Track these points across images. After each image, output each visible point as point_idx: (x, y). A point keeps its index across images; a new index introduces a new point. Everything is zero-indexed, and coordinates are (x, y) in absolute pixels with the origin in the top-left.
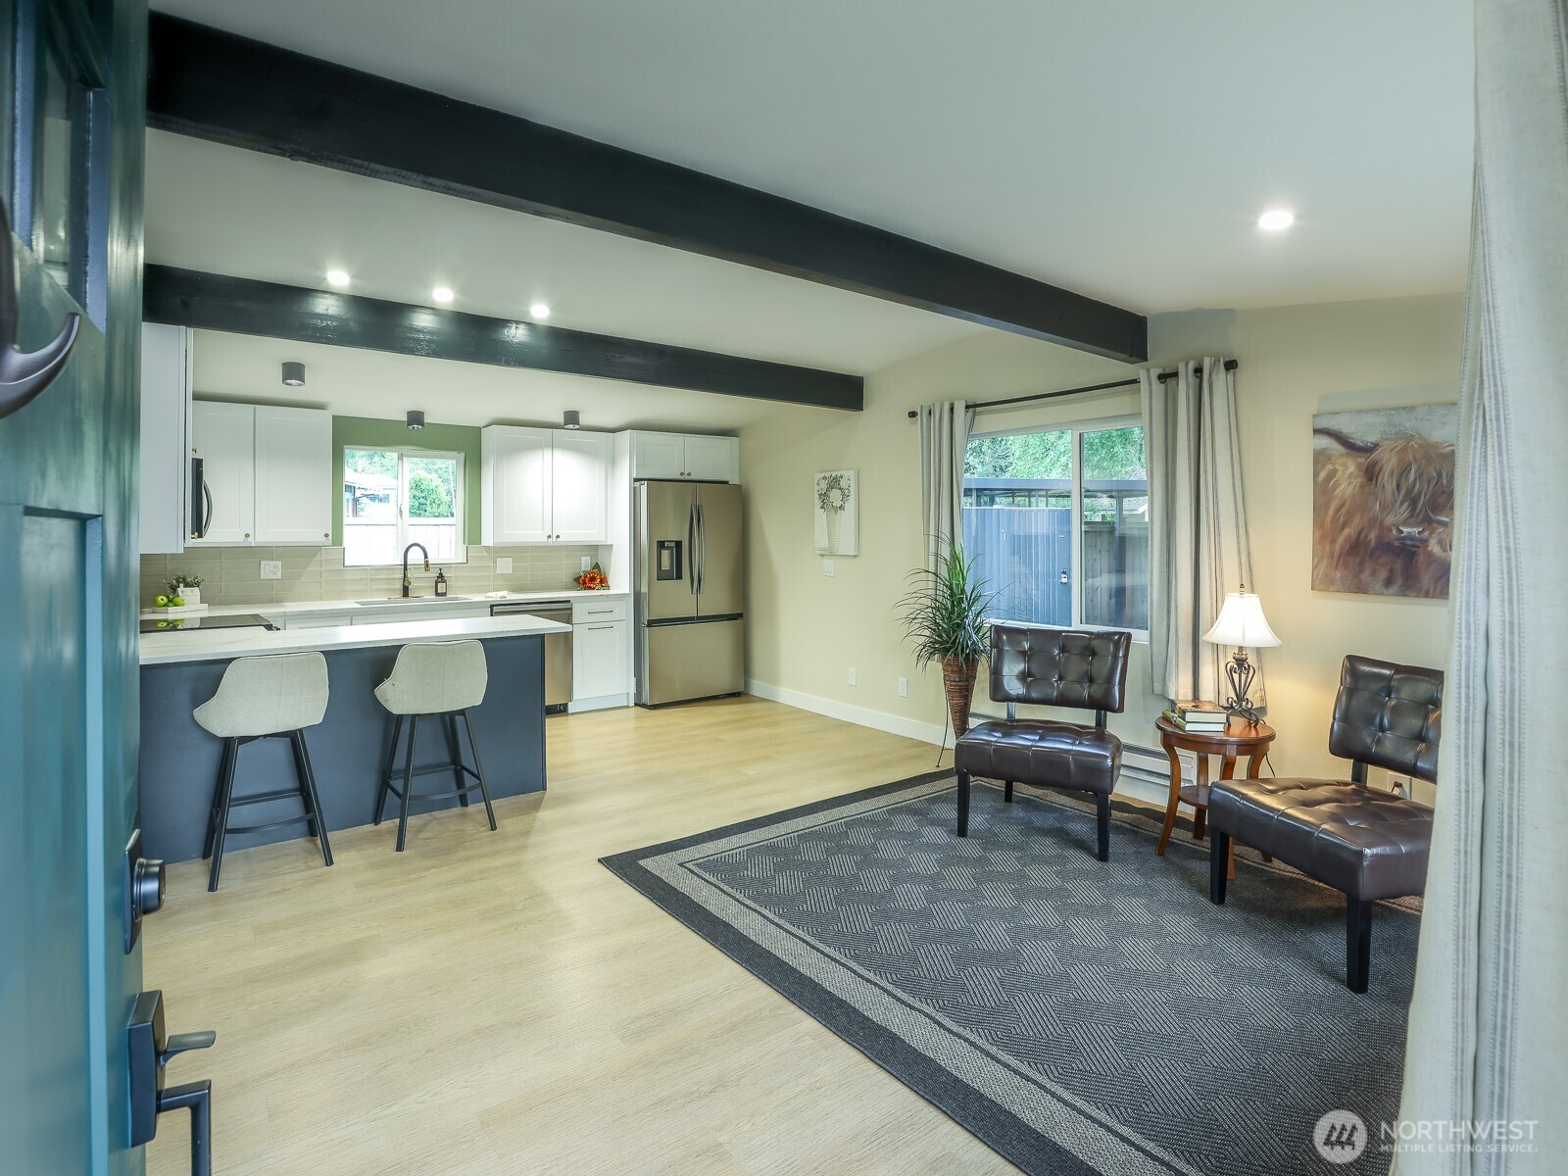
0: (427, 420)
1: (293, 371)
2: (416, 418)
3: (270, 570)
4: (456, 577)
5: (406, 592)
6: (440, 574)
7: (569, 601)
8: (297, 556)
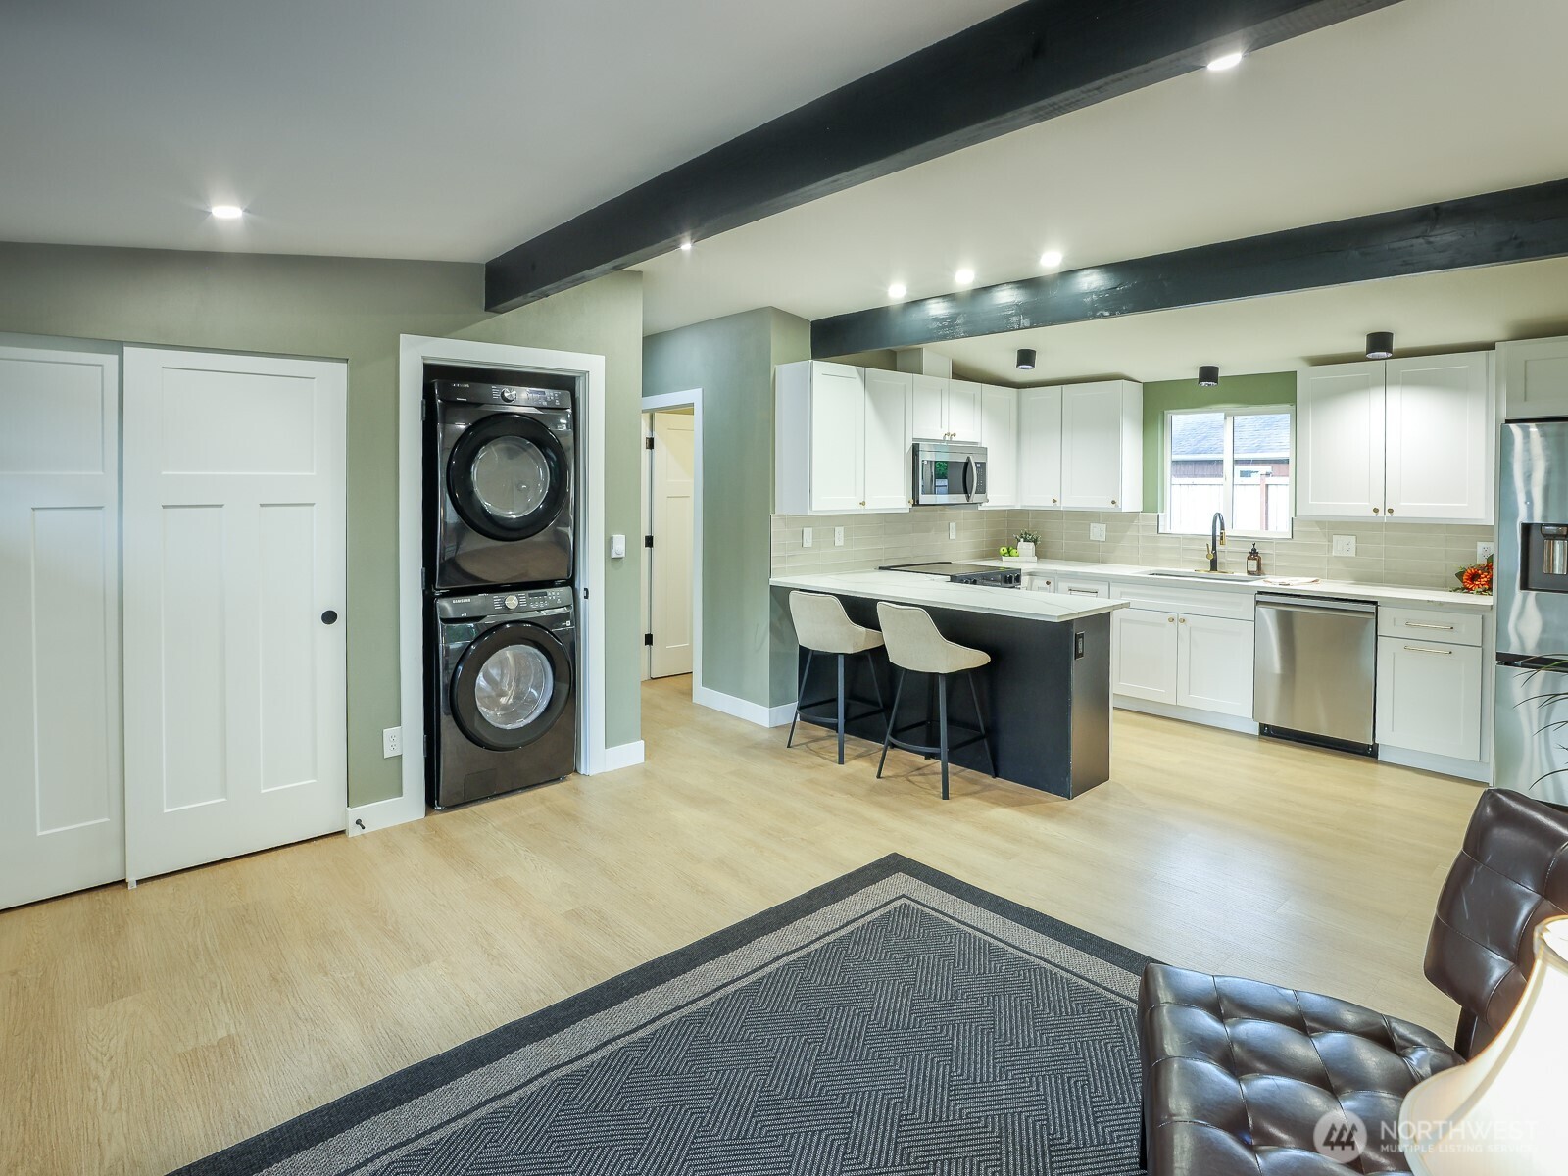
0: (1221, 374)
1: (1026, 357)
2: (1209, 374)
3: (1098, 532)
4: (1277, 555)
5: (1214, 566)
6: (1254, 550)
7: (1375, 603)
8: (1116, 519)
